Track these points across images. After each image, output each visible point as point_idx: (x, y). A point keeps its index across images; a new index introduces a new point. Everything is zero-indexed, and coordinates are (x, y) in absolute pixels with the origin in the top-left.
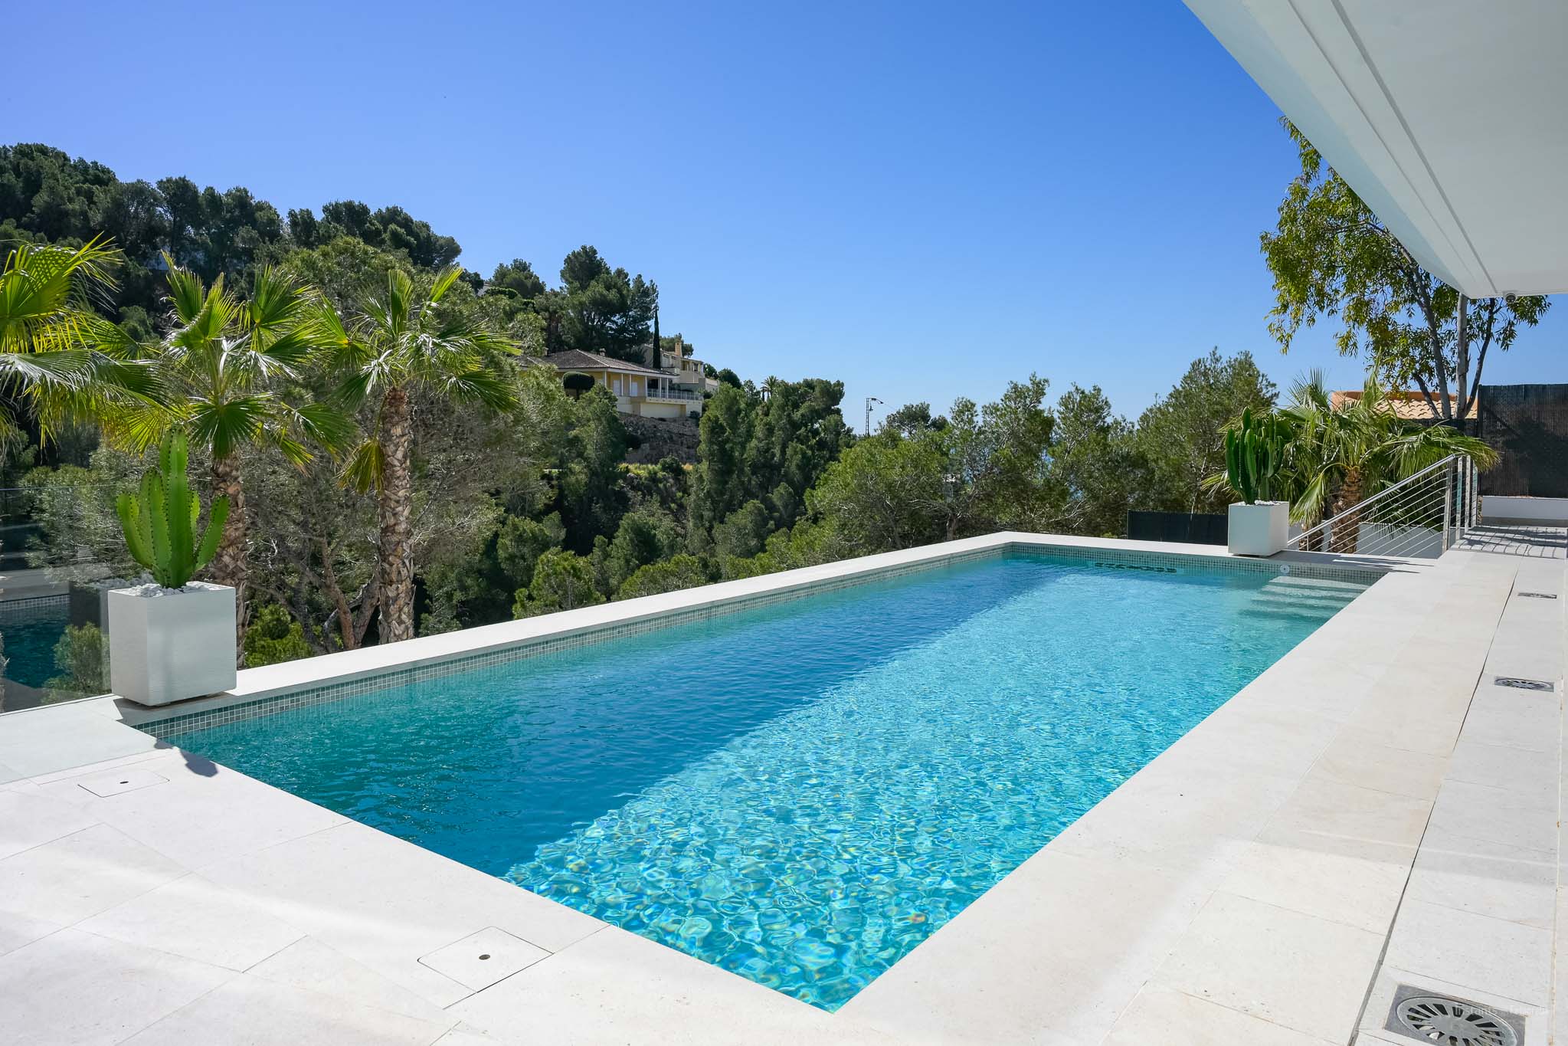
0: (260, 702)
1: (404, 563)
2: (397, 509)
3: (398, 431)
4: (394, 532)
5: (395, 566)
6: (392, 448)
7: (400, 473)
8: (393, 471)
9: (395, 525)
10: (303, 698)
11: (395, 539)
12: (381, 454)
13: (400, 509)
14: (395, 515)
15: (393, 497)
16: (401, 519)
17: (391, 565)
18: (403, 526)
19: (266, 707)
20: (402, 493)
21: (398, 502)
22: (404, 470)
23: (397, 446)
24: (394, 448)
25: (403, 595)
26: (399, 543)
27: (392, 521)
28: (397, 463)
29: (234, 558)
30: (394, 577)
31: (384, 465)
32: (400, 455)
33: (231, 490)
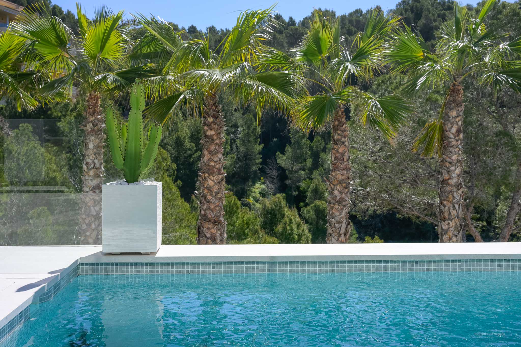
0: (173, 264)
1: (454, 207)
2: (451, 168)
3: (454, 113)
4: (447, 184)
5: (447, 208)
6: (449, 125)
7: (454, 143)
8: (449, 142)
9: (448, 179)
10: (203, 267)
11: (448, 189)
12: (443, 130)
13: (453, 168)
14: (448, 172)
15: (448, 160)
16: (453, 175)
17: (445, 207)
18: (455, 180)
19: (177, 268)
20: (454, 157)
21: (450, 163)
22: (457, 141)
23: (452, 124)
24: (450, 126)
25: (452, 229)
26: (451, 192)
27: (446, 177)
28: (452, 136)
29: (341, 192)
30: (446, 215)
31: (443, 138)
32: (454, 130)
33: (341, 150)
